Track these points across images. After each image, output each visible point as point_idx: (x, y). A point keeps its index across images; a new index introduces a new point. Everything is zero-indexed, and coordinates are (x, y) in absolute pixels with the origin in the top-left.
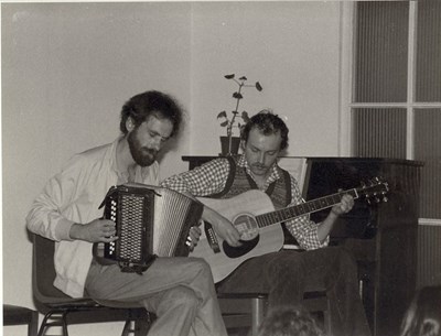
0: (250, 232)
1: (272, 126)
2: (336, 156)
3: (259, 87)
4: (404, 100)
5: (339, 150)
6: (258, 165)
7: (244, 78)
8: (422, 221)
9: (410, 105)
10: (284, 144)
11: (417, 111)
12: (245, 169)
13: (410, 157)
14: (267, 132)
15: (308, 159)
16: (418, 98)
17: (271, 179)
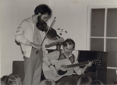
0: (64, 70)
1: (71, 43)
2: (86, 50)
3: (66, 32)
4: (103, 36)
5: (87, 49)
6: (67, 52)
7: (62, 30)
8: (108, 68)
9: (105, 38)
10: (74, 47)
11: (107, 39)
12: (63, 54)
13: (105, 51)
14: (70, 44)
15: (79, 51)
16: (107, 36)
17: (70, 56)
